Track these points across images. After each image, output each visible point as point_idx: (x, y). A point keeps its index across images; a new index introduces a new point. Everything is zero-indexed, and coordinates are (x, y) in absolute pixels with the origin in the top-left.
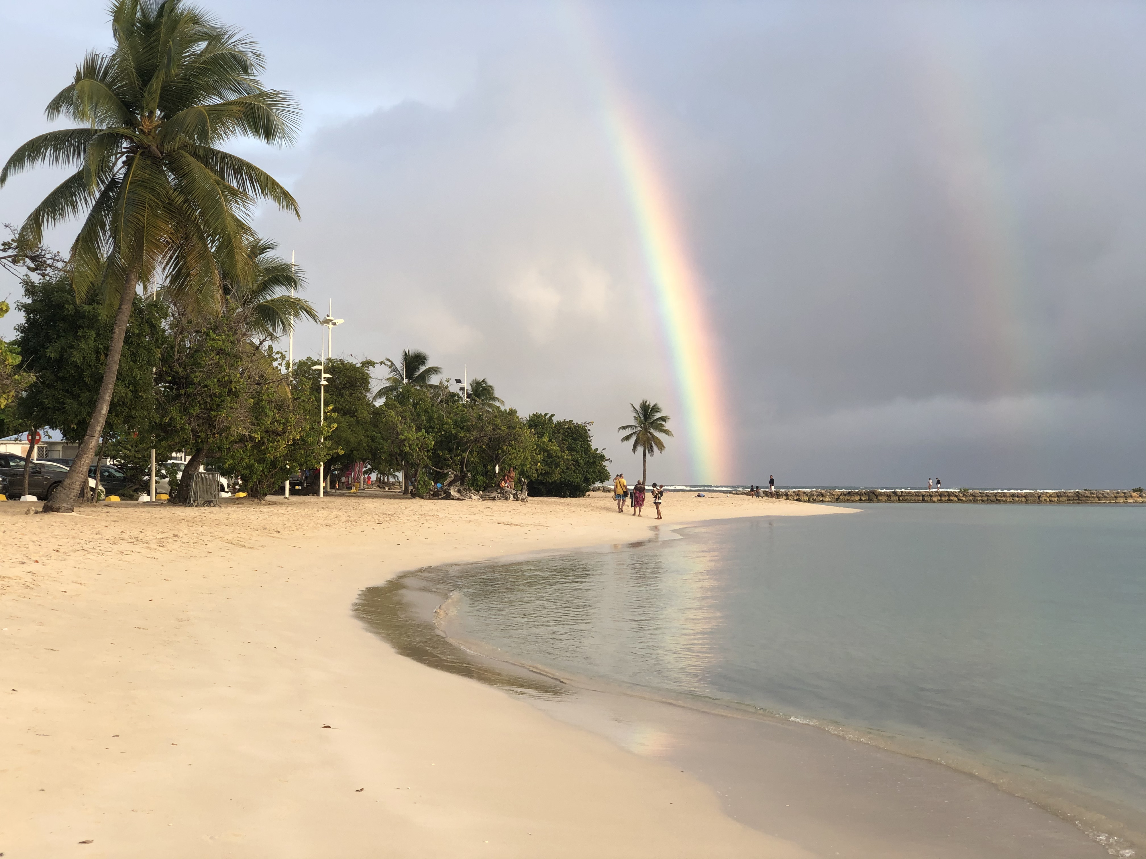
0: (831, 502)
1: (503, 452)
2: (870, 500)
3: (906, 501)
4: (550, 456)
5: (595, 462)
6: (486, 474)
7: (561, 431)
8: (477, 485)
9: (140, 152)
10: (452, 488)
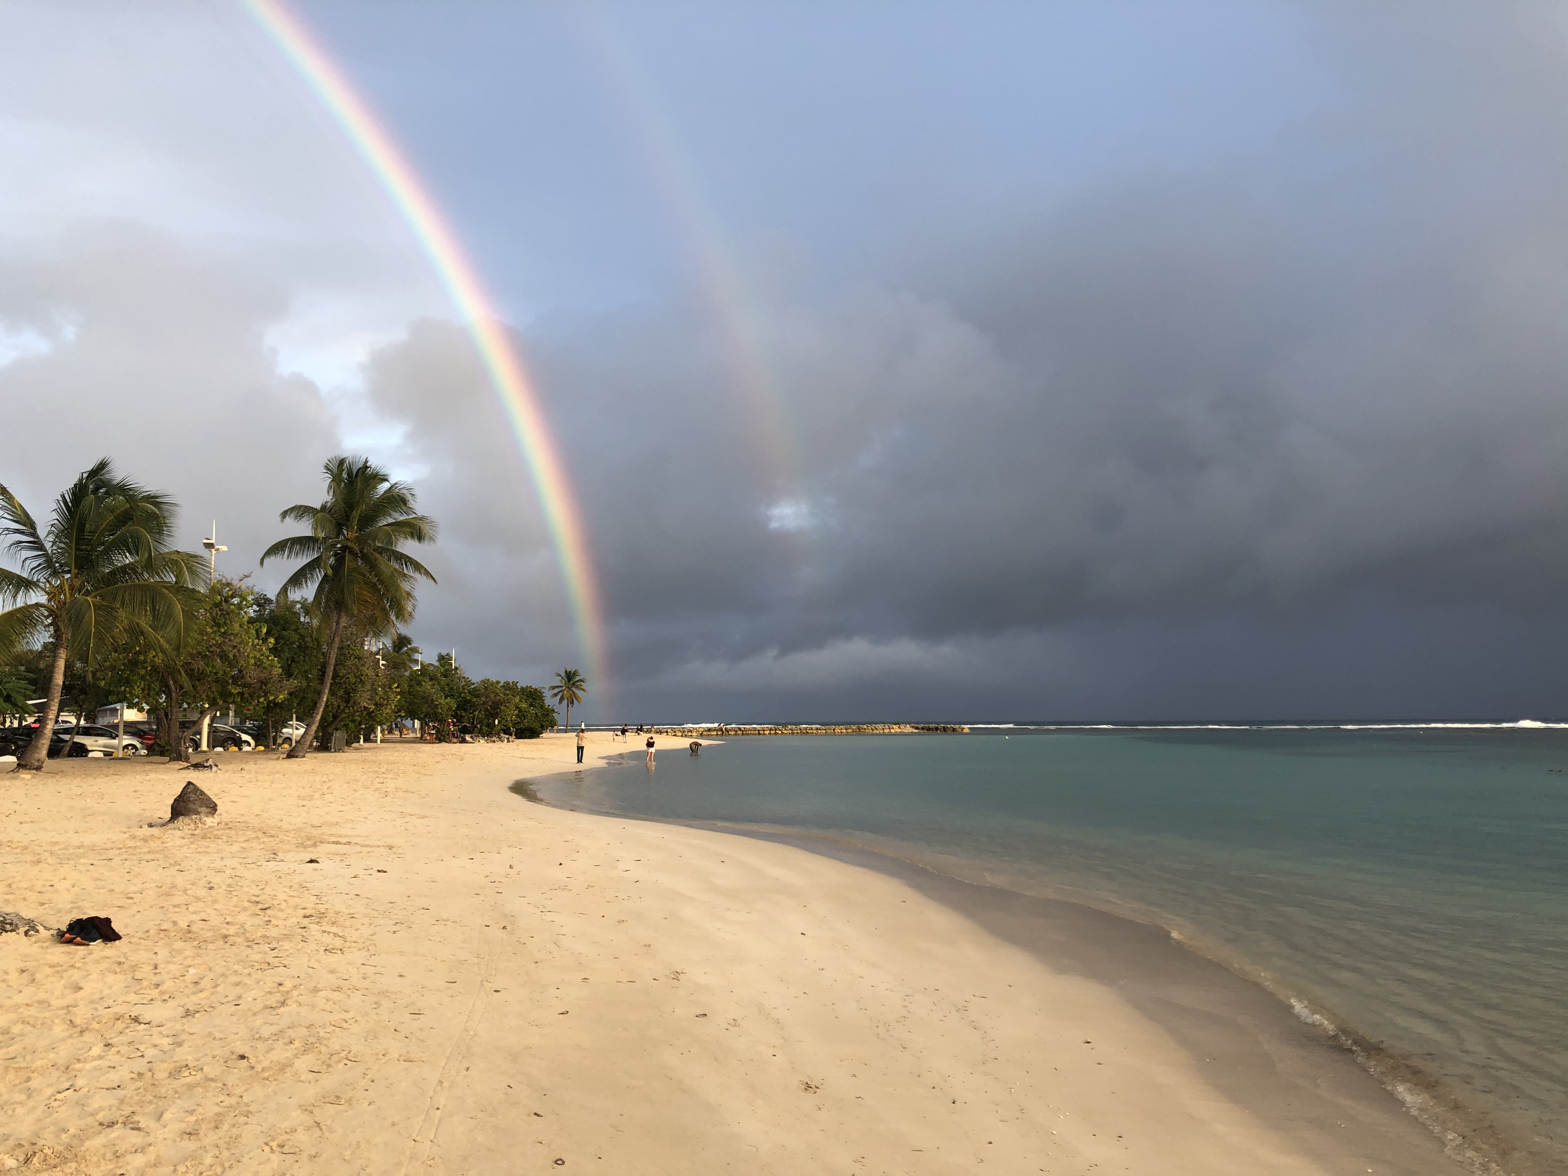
1: (501, 711)
4: (520, 711)
5: (548, 714)
6: (488, 725)
7: (525, 693)
8: (482, 733)
9: (347, 551)
10: (467, 735)
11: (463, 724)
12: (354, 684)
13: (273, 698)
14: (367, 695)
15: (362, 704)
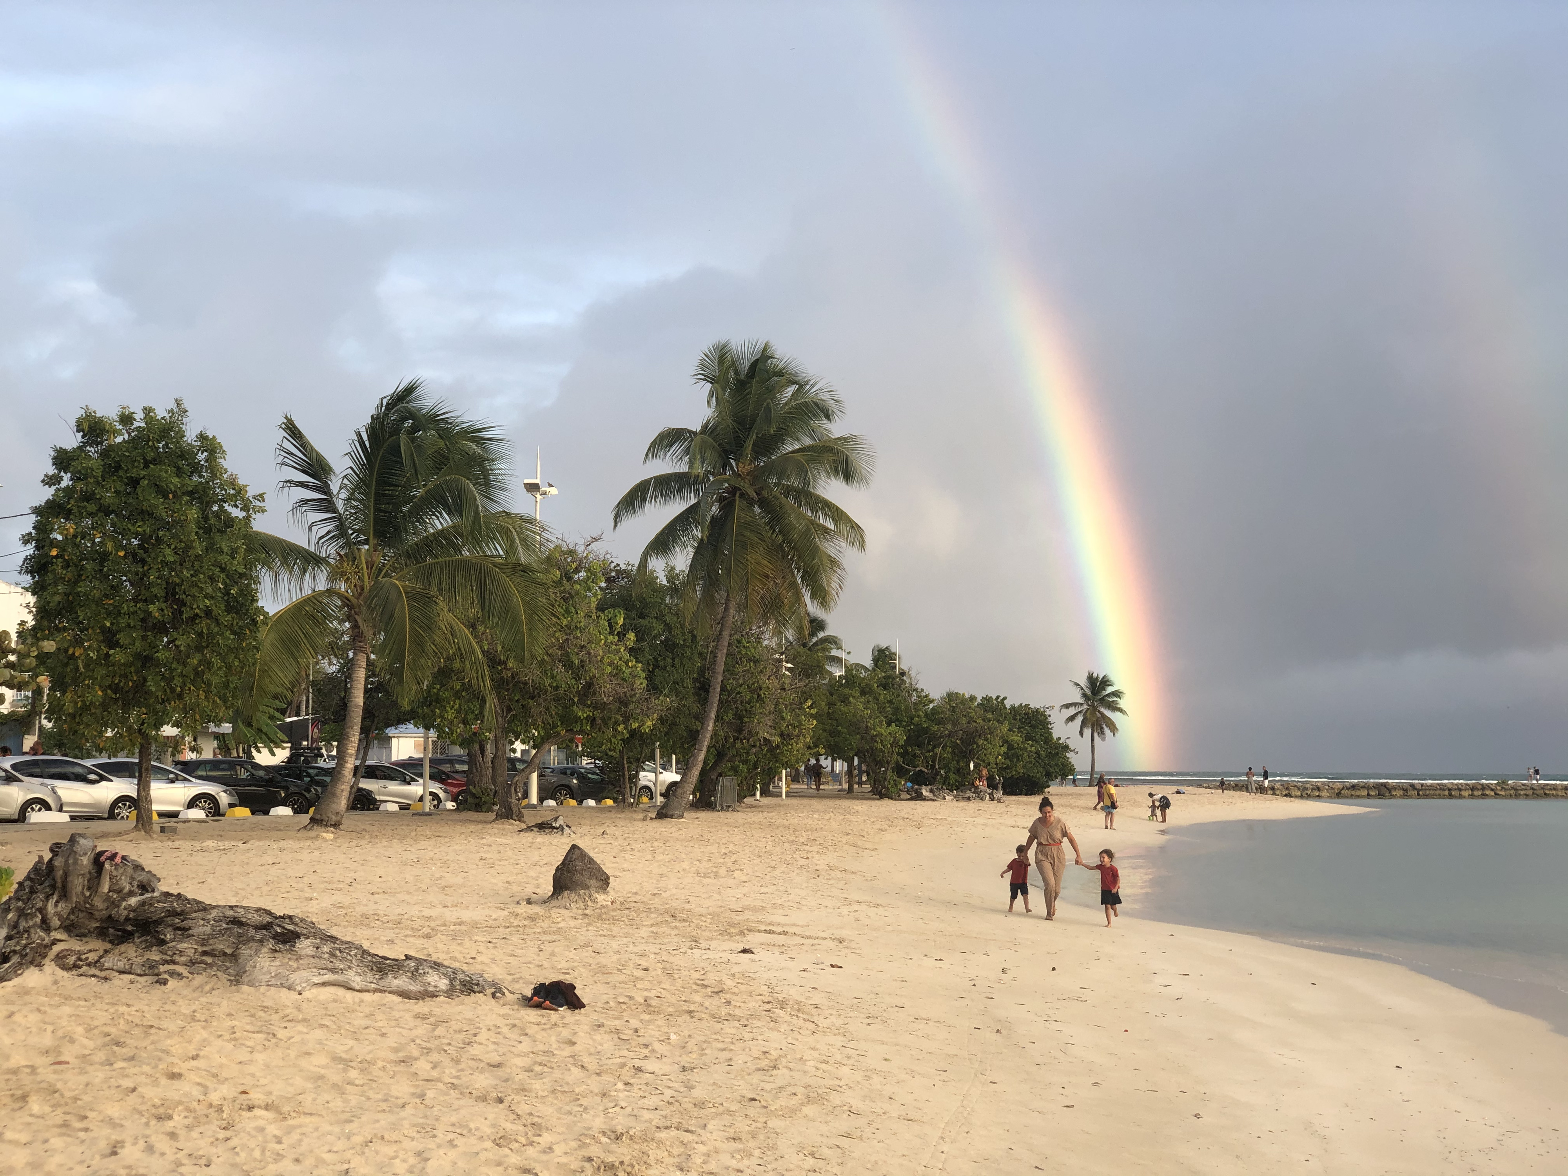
0: (1330, 797)
1: (978, 746)
2: (1380, 795)
3: (1426, 796)
4: (1010, 747)
5: (1057, 754)
6: (958, 771)
7: (1018, 717)
8: (950, 784)
9: (738, 495)
10: (924, 787)
11: (917, 769)
12: (749, 702)
13: (637, 725)
14: (768, 721)
15: (761, 734)
